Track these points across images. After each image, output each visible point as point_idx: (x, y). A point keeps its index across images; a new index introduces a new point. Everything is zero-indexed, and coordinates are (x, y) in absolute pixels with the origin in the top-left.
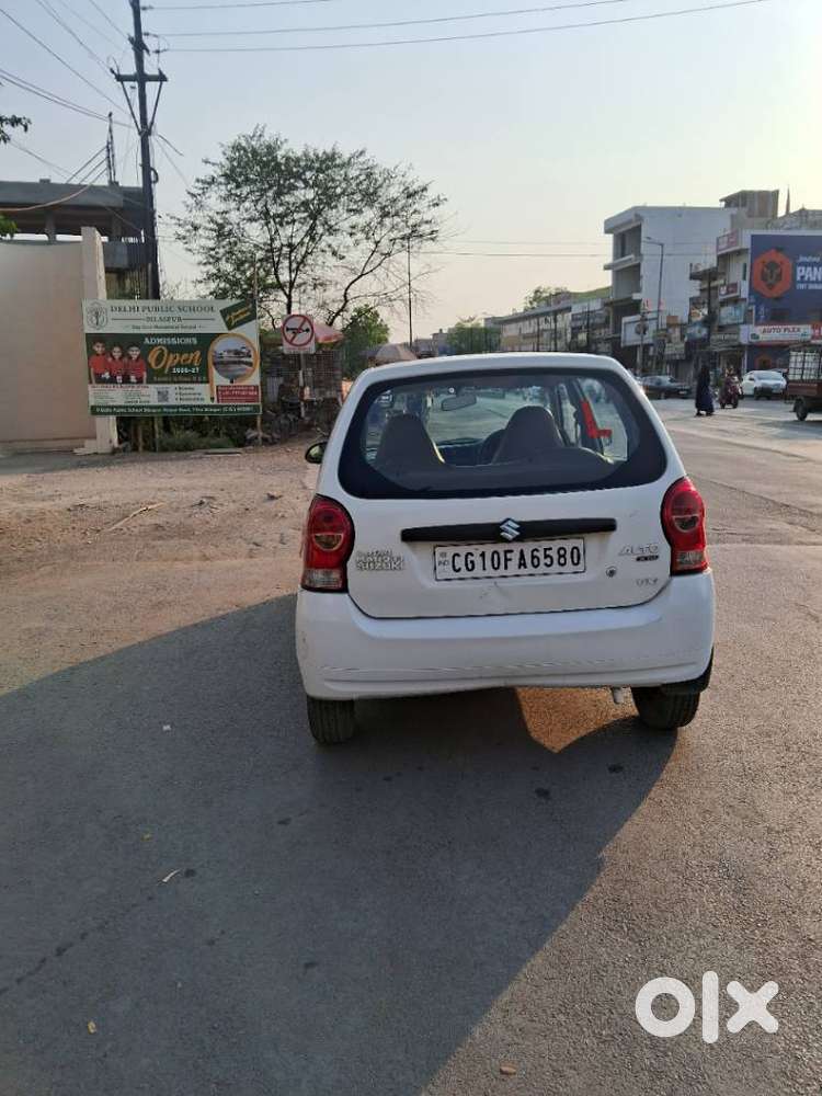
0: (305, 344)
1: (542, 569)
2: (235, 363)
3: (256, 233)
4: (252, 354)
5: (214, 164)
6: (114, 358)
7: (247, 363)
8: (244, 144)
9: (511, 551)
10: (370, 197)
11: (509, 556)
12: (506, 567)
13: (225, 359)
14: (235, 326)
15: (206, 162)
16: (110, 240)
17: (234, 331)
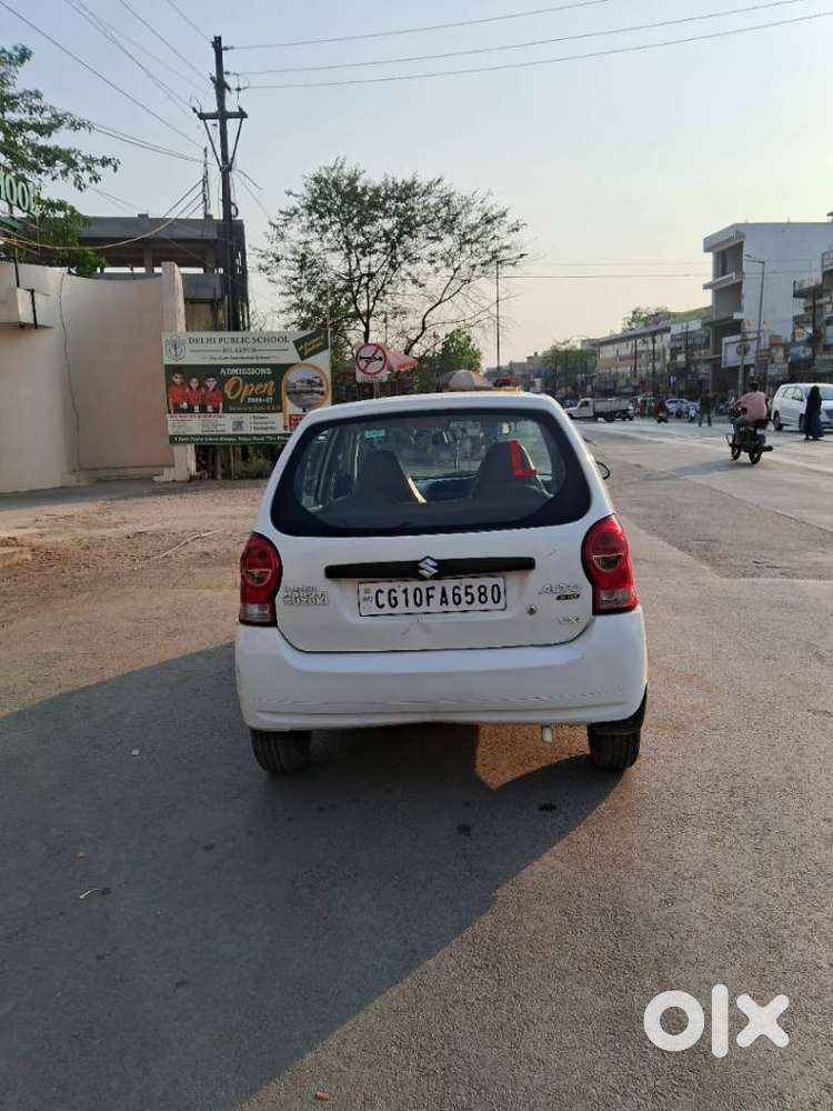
0: (379, 372)
1: (463, 606)
2: (307, 392)
3: (337, 263)
4: (324, 383)
5: (296, 196)
6: (191, 388)
7: (318, 392)
8: (325, 176)
9: (433, 588)
10: (449, 224)
11: (431, 593)
12: (428, 604)
13: (298, 388)
14: (308, 356)
15: (289, 193)
16: (205, 271)
17: (305, 361)
